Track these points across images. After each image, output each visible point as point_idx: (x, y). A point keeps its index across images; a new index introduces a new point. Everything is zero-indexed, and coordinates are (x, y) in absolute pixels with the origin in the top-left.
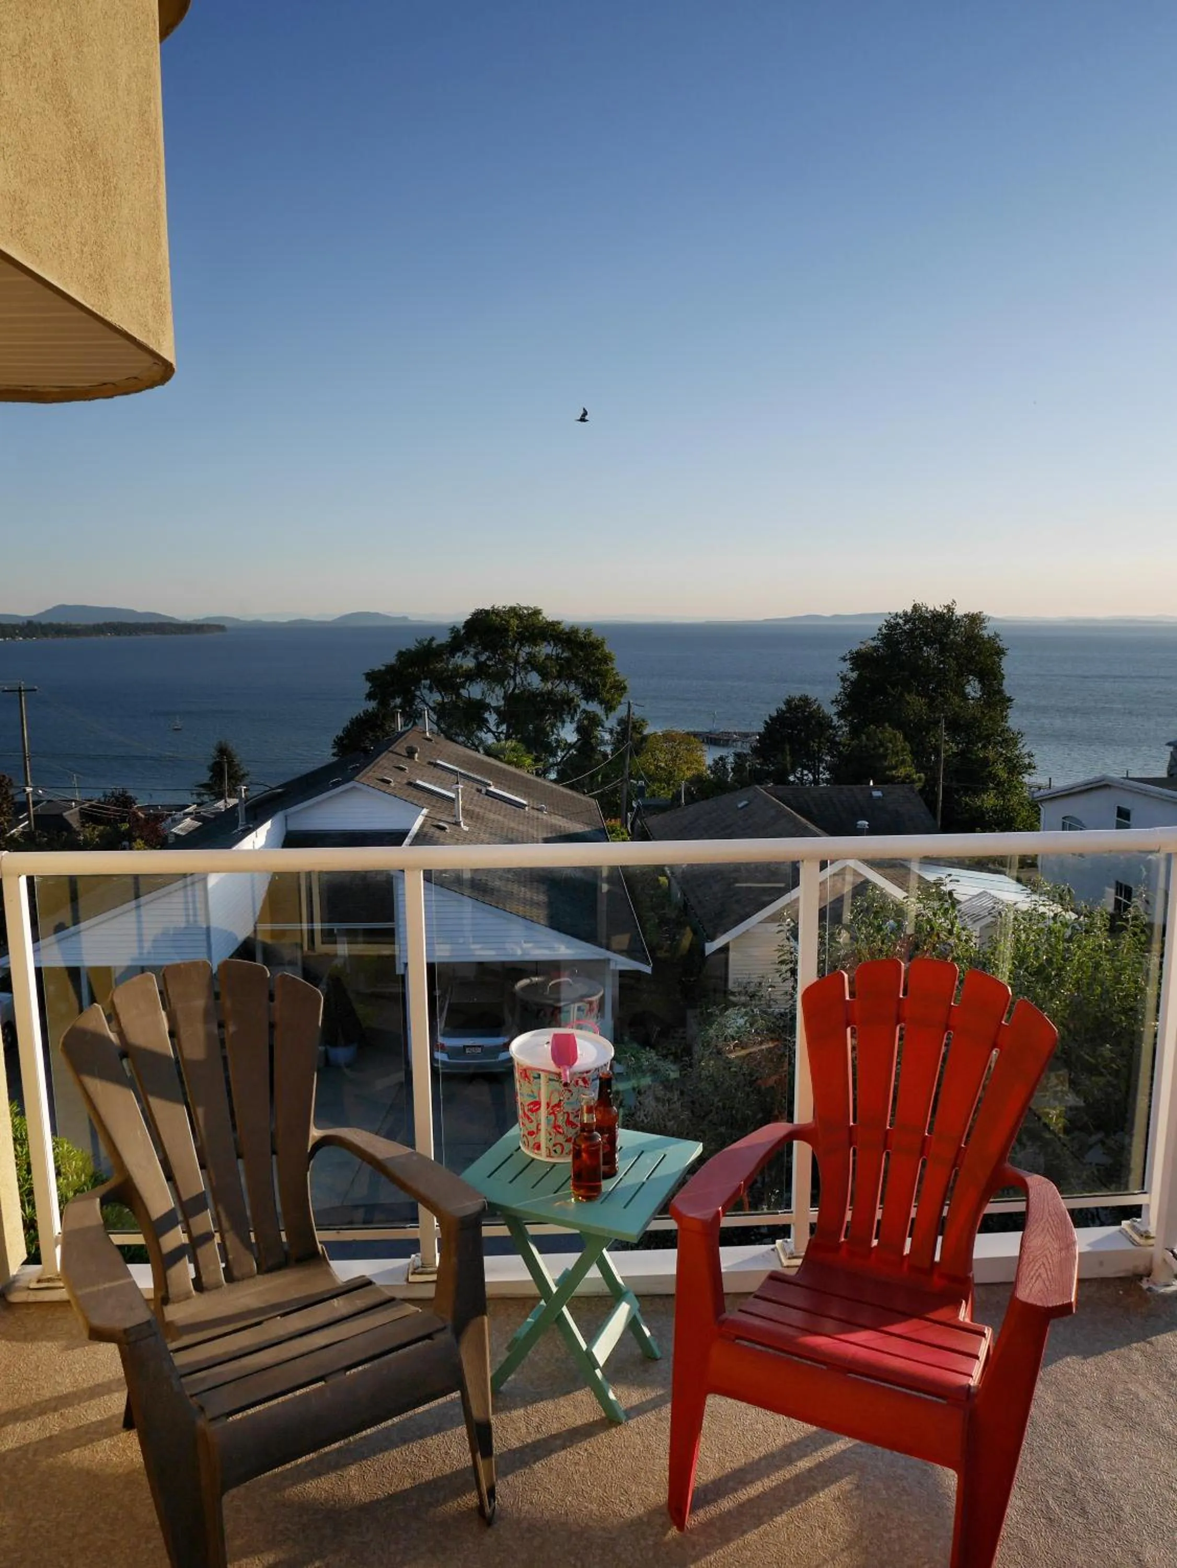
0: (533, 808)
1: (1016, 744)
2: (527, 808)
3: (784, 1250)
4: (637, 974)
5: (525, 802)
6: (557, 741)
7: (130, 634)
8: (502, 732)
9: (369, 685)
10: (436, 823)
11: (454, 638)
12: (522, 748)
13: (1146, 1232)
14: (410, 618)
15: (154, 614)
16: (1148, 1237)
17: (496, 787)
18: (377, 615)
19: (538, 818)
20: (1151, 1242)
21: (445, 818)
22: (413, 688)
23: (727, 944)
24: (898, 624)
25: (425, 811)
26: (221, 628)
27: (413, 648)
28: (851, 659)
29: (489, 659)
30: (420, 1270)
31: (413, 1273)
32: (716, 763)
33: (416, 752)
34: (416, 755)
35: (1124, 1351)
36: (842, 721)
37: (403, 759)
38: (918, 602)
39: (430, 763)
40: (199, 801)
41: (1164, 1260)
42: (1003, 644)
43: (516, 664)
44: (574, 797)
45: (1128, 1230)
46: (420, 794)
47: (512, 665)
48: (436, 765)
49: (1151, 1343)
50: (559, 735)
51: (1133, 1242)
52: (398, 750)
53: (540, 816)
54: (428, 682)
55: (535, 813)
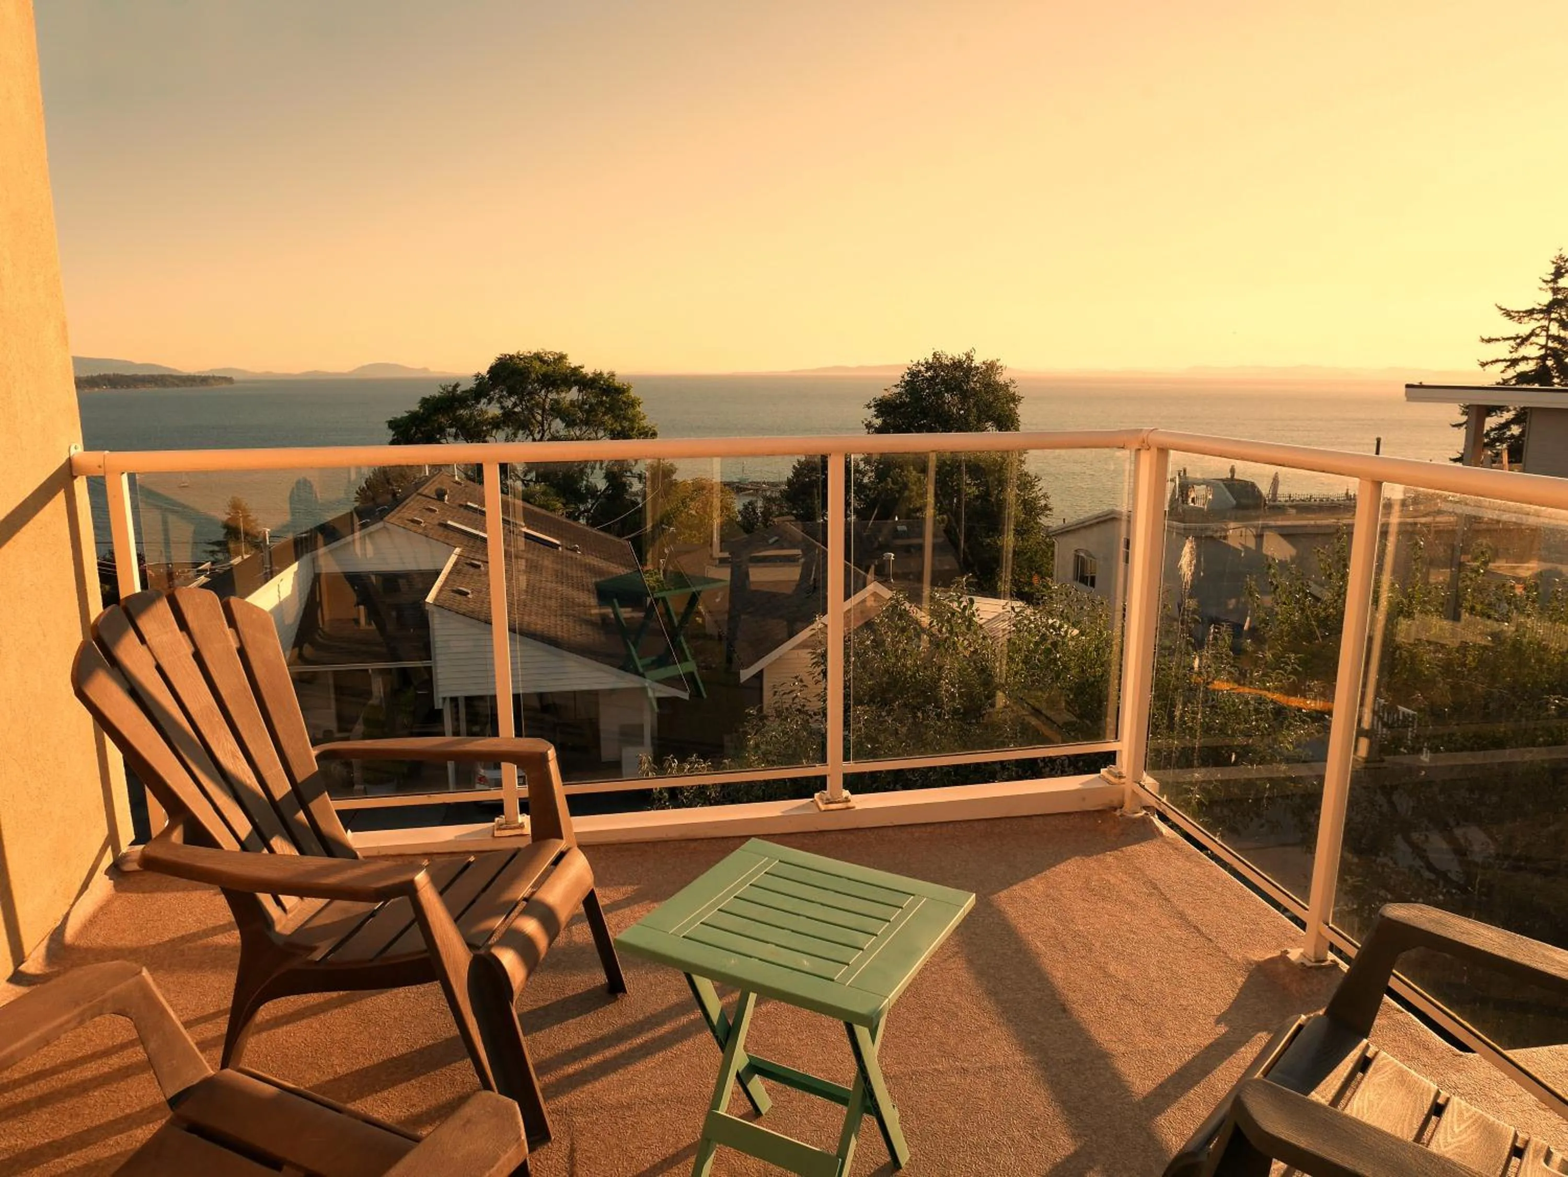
0: (567, 549)
1: (1033, 487)
2: (560, 549)
3: (821, 799)
4: (675, 700)
5: (558, 542)
6: (587, 487)
7: (128, 386)
8: (531, 480)
9: (391, 433)
10: (468, 561)
11: (479, 385)
12: (551, 491)
13: (1120, 773)
14: (432, 370)
15: (154, 365)
16: (1121, 777)
17: (528, 528)
18: (395, 366)
19: (572, 558)
20: (1123, 780)
21: (478, 557)
22: (438, 436)
23: (761, 671)
24: (920, 371)
25: (458, 550)
26: (229, 380)
27: (437, 395)
28: (875, 406)
29: (515, 405)
30: (504, 826)
31: (498, 829)
32: (746, 508)
33: (445, 493)
34: (446, 497)
35: (1101, 856)
36: (867, 467)
37: (434, 502)
38: (938, 349)
39: (461, 506)
40: (212, 559)
41: (1133, 792)
42: (1018, 392)
43: (544, 410)
44: (607, 539)
45: (1107, 776)
46: (451, 534)
47: (540, 412)
48: (467, 507)
49: (1122, 851)
50: (587, 481)
51: (1109, 782)
52: (426, 492)
53: (574, 555)
54: (454, 430)
55: (570, 553)
